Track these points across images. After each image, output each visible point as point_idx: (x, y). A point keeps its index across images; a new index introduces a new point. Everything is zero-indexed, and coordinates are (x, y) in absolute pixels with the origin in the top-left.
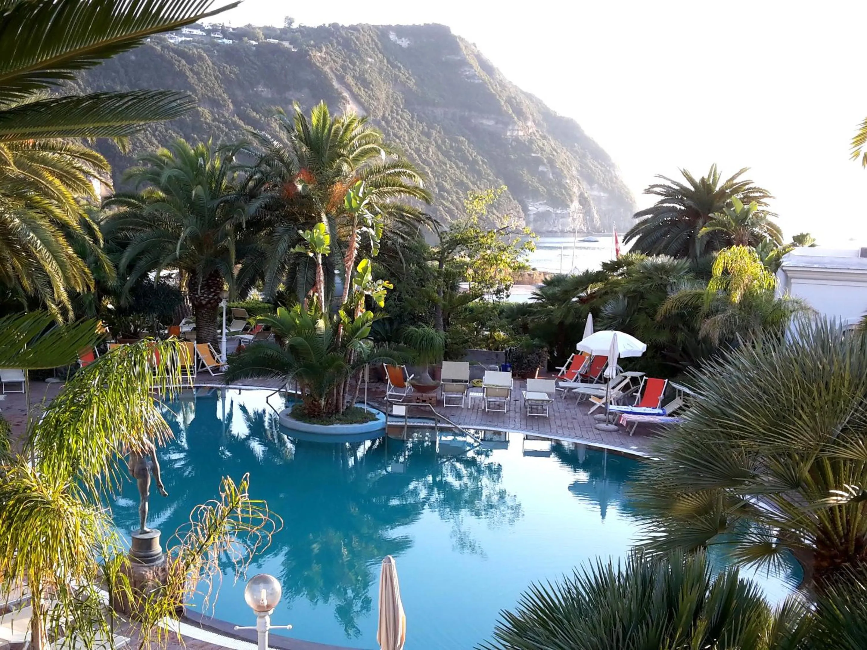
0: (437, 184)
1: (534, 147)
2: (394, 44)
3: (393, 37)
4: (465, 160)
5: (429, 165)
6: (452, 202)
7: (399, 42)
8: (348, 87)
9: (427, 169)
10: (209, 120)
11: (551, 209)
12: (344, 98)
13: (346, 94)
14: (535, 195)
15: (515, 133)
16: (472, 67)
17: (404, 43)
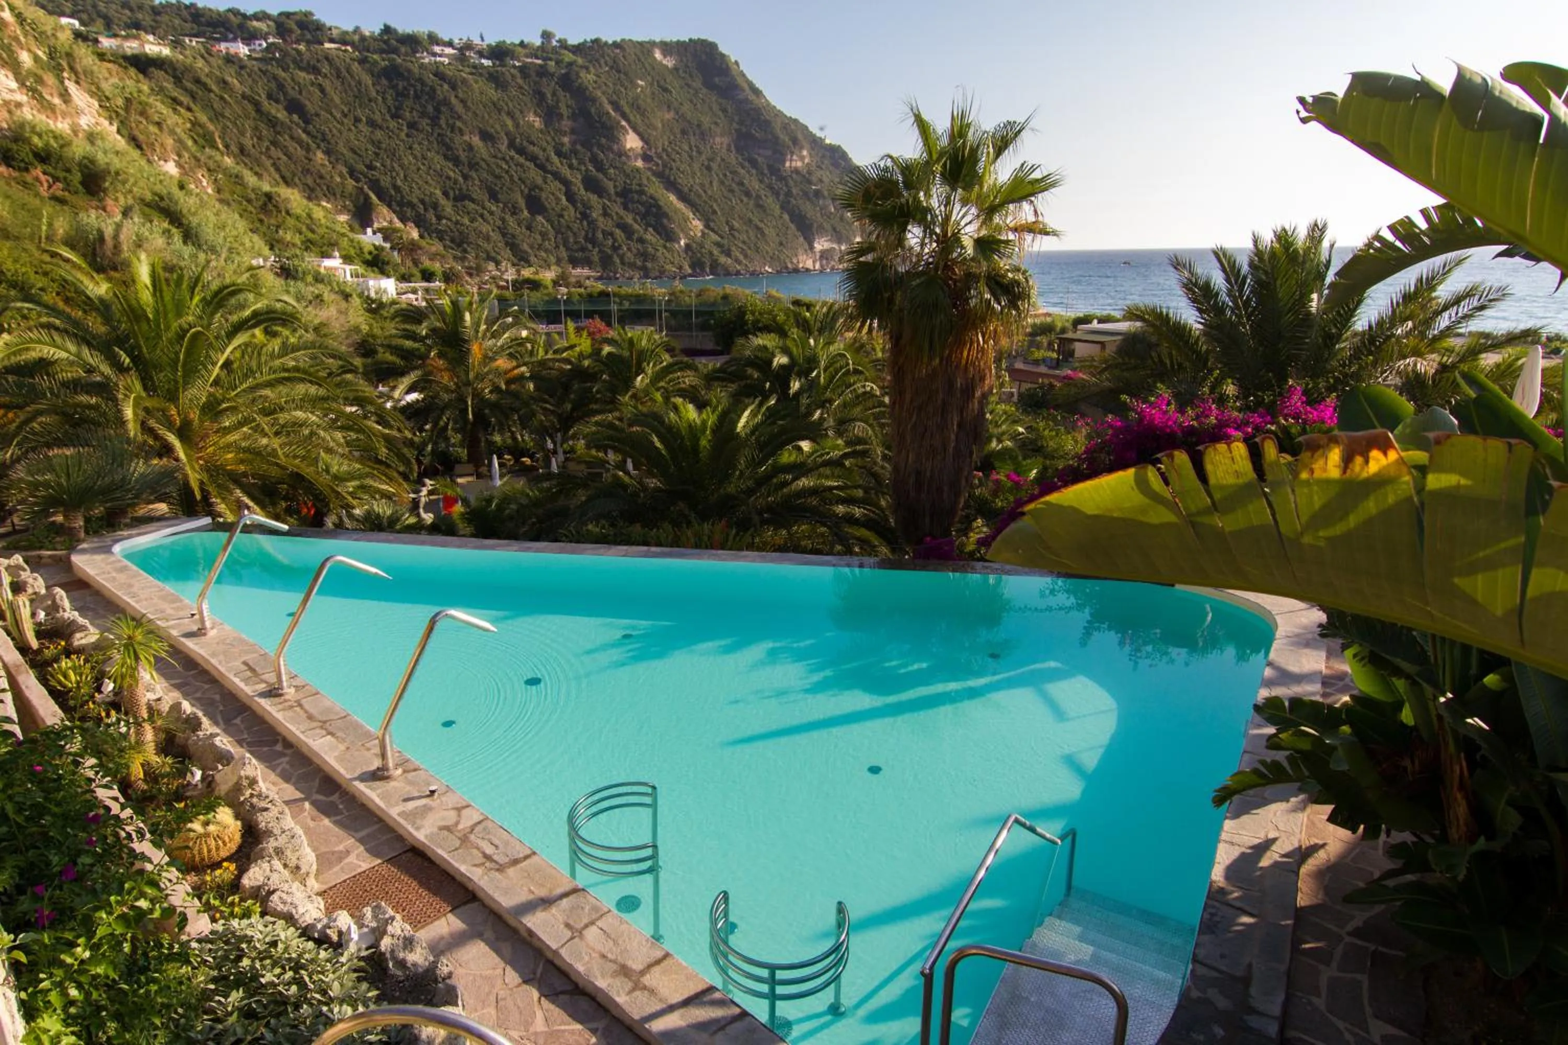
0: (727, 223)
1: (814, 179)
2: (661, 63)
3: (658, 55)
4: (748, 194)
5: (716, 201)
6: (744, 242)
7: (665, 62)
8: (624, 116)
9: (715, 207)
10: (485, 156)
11: (835, 246)
12: (623, 127)
13: (624, 123)
14: (821, 231)
15: (794, 164)
16: (743, 90)
17: (669, 62)
